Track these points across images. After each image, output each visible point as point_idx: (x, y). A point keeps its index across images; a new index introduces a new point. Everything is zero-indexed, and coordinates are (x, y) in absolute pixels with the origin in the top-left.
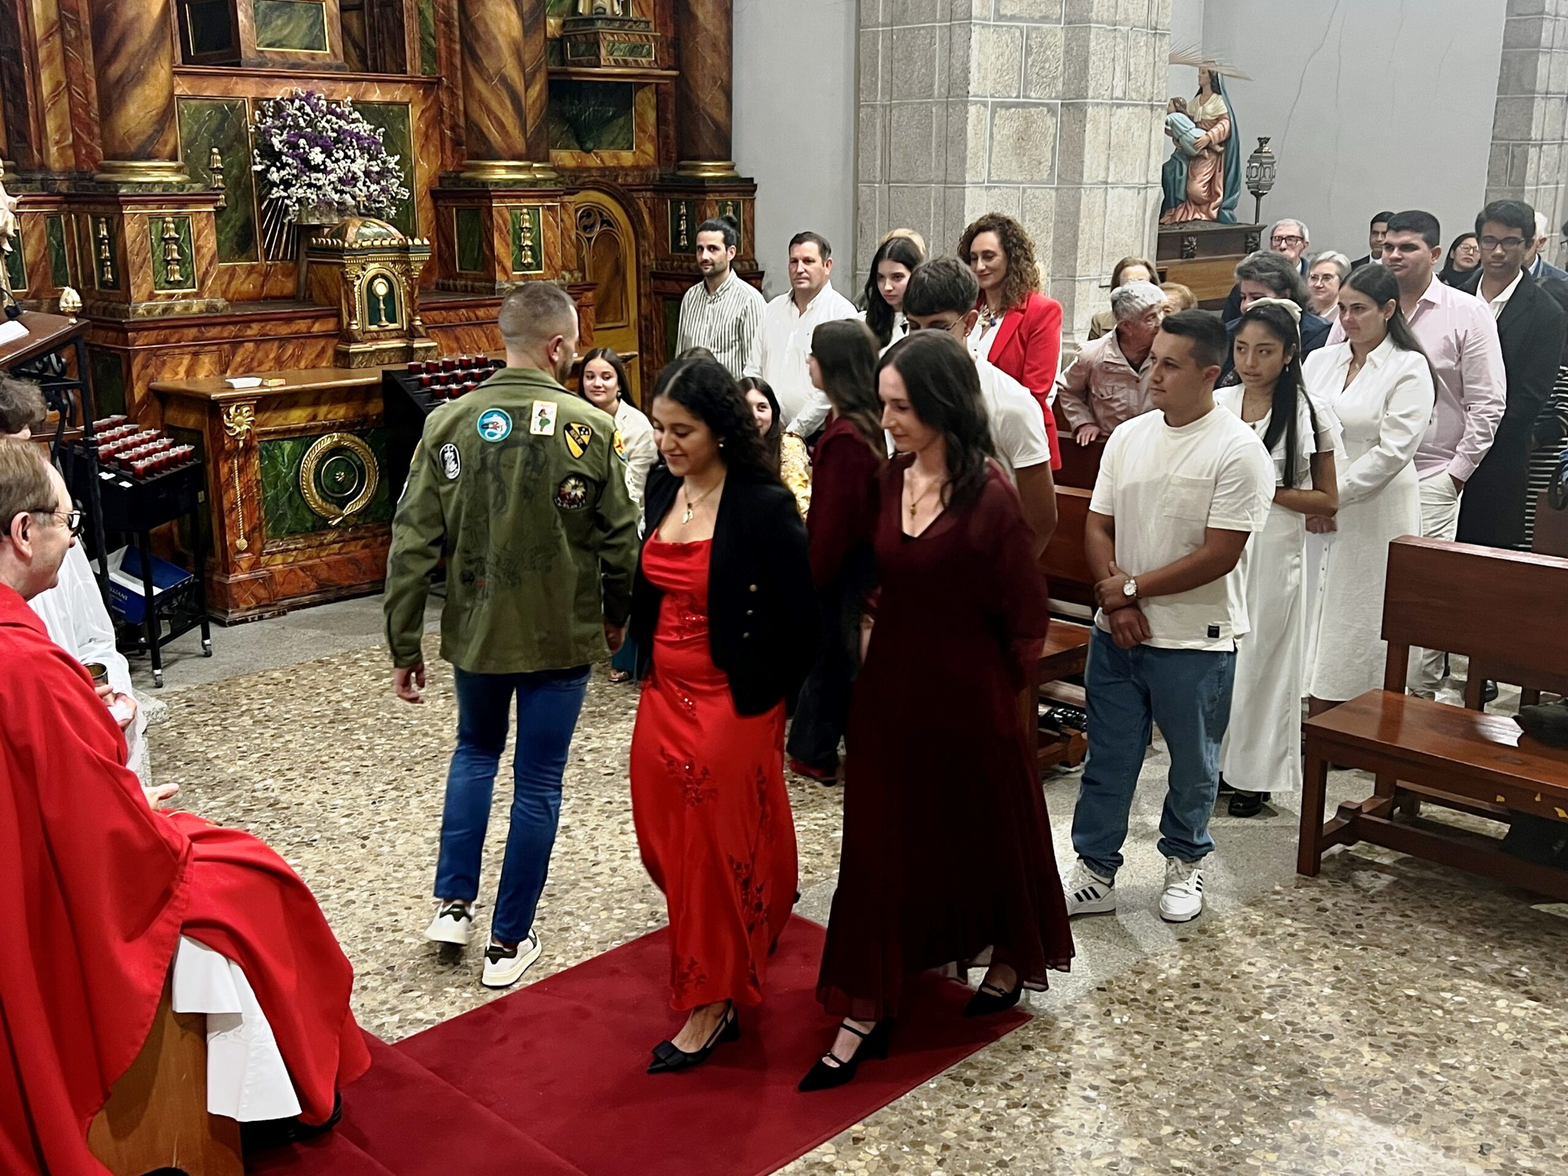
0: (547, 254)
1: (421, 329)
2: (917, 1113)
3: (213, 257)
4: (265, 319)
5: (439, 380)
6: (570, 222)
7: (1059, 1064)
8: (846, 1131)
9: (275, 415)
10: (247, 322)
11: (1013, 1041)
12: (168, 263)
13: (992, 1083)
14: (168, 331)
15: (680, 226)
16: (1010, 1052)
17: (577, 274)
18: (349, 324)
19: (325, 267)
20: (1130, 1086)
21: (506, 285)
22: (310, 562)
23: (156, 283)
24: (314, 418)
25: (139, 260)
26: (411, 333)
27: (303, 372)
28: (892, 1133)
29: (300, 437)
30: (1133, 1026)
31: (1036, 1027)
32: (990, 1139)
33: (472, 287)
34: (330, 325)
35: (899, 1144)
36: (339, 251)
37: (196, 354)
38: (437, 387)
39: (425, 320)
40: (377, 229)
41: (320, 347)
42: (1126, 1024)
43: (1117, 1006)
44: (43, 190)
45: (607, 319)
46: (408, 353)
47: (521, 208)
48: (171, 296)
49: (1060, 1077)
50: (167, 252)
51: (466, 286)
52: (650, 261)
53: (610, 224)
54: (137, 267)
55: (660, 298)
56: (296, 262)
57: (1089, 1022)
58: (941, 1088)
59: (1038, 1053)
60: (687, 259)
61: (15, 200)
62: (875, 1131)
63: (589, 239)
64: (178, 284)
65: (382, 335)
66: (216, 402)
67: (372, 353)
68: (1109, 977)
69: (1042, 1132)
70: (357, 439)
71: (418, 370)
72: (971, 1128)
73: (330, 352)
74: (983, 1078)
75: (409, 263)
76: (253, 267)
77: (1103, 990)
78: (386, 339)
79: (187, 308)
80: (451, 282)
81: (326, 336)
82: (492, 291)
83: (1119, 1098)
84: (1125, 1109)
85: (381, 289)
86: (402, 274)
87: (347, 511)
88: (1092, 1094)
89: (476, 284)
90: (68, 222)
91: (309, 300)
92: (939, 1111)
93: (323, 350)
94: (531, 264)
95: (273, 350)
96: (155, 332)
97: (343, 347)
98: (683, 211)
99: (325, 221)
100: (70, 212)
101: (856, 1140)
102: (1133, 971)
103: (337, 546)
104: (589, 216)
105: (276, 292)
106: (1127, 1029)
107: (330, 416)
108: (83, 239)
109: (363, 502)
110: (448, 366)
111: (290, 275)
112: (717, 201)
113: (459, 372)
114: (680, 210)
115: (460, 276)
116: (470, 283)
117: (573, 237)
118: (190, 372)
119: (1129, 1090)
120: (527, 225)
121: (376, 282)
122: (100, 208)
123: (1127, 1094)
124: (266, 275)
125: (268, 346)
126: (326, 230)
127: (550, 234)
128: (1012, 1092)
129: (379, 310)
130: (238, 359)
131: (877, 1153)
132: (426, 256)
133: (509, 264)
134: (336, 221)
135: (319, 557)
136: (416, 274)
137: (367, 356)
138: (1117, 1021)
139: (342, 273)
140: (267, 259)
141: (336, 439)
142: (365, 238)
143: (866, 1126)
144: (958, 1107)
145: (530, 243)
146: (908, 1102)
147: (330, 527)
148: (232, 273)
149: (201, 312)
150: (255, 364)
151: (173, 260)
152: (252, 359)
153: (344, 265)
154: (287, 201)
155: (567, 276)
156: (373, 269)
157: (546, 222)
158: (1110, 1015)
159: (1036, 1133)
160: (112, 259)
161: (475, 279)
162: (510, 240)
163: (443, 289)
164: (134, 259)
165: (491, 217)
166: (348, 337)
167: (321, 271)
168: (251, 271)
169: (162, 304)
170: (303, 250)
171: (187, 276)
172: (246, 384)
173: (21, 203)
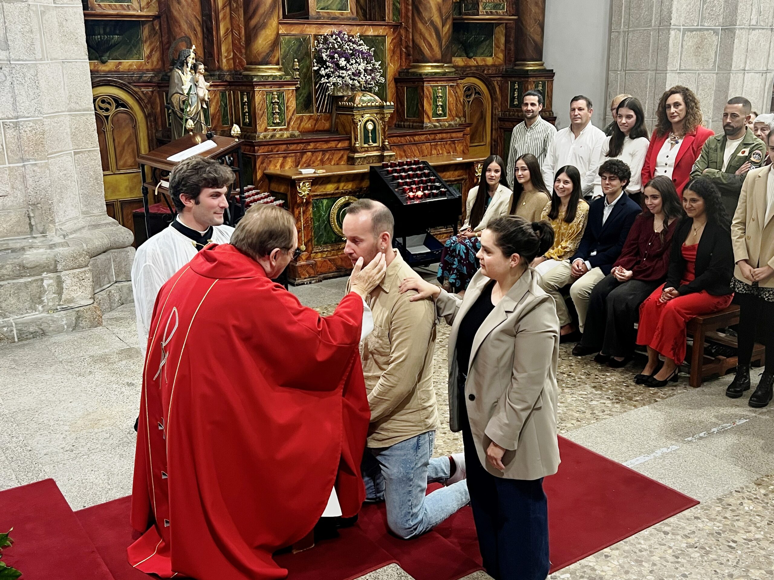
0: (449, 109)
1: (388, 146)
2: (638, 546)
3: (294, 111)
4: (316, 141)
5: (396, 171)
6: (461, 92)
7: (715, 528)
8: (601, 551)
9: (320, 187)
10: (308, 142)
11: (689, 514)
12: (274, 114)
13: (678, 534)
14: (273, 146)
15: (514, 94)
16: (688, 519)
17: (462, 119)
18: (355, 144)
19: (344, 116)
20: (754, 543)
21: (429, 125)
22: (333, 257)
23: (268, 124)
24: (338, 189)
25: (261, 112)
26: (383, 148)
27: (333, 167)
28: (627, 554)
29: (331, 198)
30: (755, 512)
31: (702, 508)
32: (678, 562)
33: (413, 125)
34: (346, 144)
35: (629, 560)
36: (351, 108)
37: (285, 158)
38: (396, 174)
39: (390, 142)
40: (369, 98)
41: (341, 155)
42: (751, 510)
43: (746, 501)
44: (219, 79)
45: (476, 141)
46: (381, 158)
47: (438, 86)
48: (275, 130)
49: (716, 534)
50: (273, 109)
51: (409, 125)
52: (499, 113)
53: (479, 94)
54: (260, 116)
55: (502, 130)
56: (331, 113)
57: (731, 508)
58: (651, 535)
59: (703, 521)
60: (517, 111)
61: (209, 84)
62: (616, 553)
63: (469, 102)
64: (278, 124)
66: (295, 180)
67: (365, 158)
68: (742, 485)
69: (706, 561)
71: (386, 166)
72: (667, 556)
73: (345, 157)
74: (673, 531)
75: (383, 114)
76: (311, 116)
77: (739, 492)
78: (371, 151)
79: (281, 136)
80: (402, 123)
81: (344, 149)
82: (422, 127)
83: (748, 548)
84: (752, 554)
86: (380, 119)
88: (733, 545)
89: (415, 124)
90: (230, 95)
91: (337, 132)
92: (650, 546)
94: (441, 114)
95: (320, 156)
96: (267, 147)
97: (352, 155)
98: (517, 87)
99: (345, 94)
100: (230, 90)
101: (606, 556)
102: (755, 484)
104: (469, 90)
105: (321, 128)
106: (752, 513)
107: (345, 188)
108: (236, 103)
110: (401, 164)
111: (328, 120)
112: (534, 82)
113: (406, 167)
114: (515, 86)
115: (407, 120)
116: (411, 124)
117: (462, 101)
118: (282, 166)
119: (754, 544)
120: (440, 95)
122: (244, 88)
123: (753, 546)
124: (317, 120)
125: (317, 154)
126: (345, 98)
127: (451, 99)
128: (689, 540)
129: (369, 137)
130: (304, 160)
131: (618, 564)
132: (392, 111)
133: (430, 114)
134: (350, 94)
135: (337, 255)
136: (387, 119)
137: (362, 159)
138: (747, 508)
139: (353, 119)
140: (317, 112)
141: (347, 199)
142: (364, 101)
143: (612, 550)
144: (660, 545)
145: (441, 103)
146: (634, 540)
148: (301, 119)
149: (288, 137)
150: (311, 162)
151: (276, 112)
152: (310, 160)
153: (353, 115)
154: (328, 84)
155: (458, 120)
156: (367, 117)
157: (450, 93)
158: (742, 505)
159: (702, 562)
160: (249, 112)
161: (414, 122)
162: (432, 102)
163: (398, 127)
164: (259, 112)
165: (423, 91)
166: (354, 150)
167: (343, 118)
168: (310, 118)
169: (271, 134)
170: (334, 109)
171: (282, 120)
172: (308, 172)
173: (211, 86)
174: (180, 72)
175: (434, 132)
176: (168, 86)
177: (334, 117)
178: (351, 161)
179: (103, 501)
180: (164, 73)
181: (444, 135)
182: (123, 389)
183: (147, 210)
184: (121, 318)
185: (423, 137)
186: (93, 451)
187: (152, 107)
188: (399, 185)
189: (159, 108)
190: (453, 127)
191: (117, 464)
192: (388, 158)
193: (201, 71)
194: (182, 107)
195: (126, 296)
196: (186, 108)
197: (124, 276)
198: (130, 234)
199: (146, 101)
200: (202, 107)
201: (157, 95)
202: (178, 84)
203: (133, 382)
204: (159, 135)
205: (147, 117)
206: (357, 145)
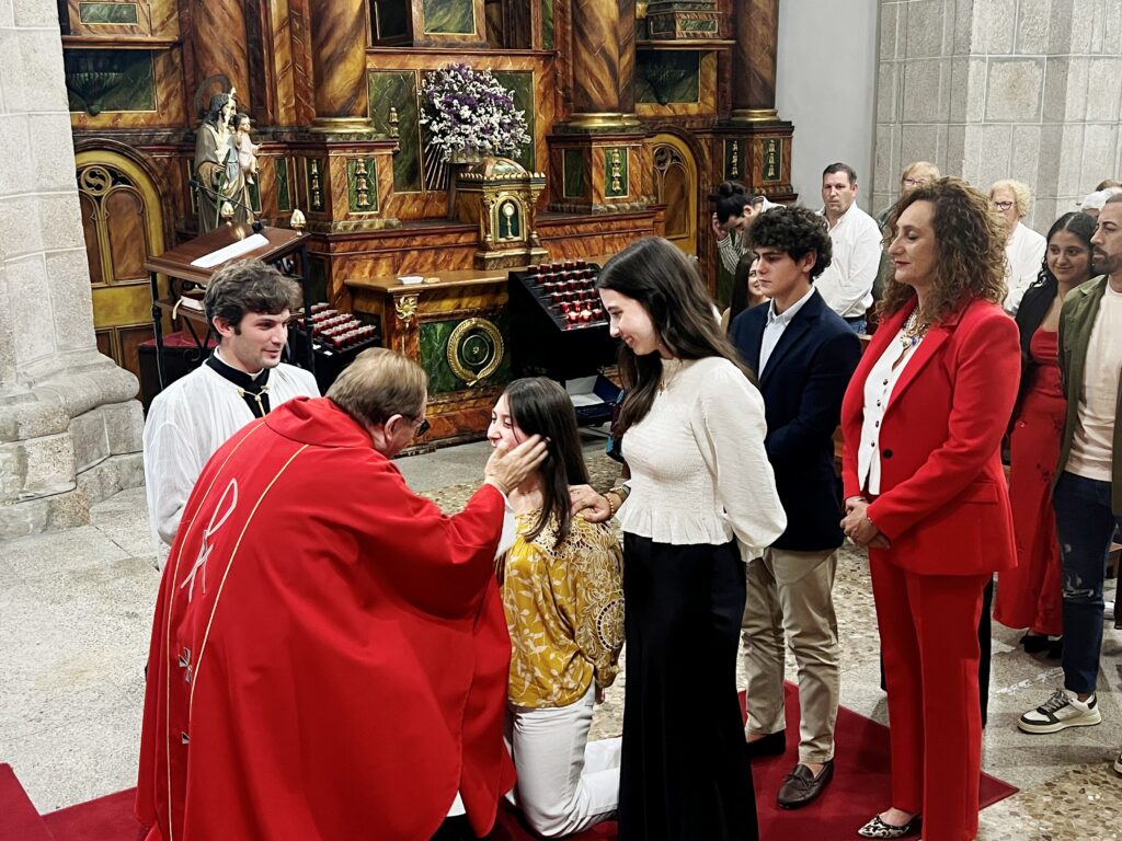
0: (631, 182)
1: (537, 241)
3: (390, 188)
4: (425, 234)
5: (550, 279)
6: (649, 158)
7: (1041, 829)
9: (432, 304)
10: (413, 235)
11: (1003, 808)
12: (359, 192)
14: (357, 242)
15: (732, 159)
16: (1000, 816)
17: (652, 198)
18: (485, 237)
19: (469, 195)
21: (600, 207)
22: (453, 413)
23: (350, 208)
24: (459, 307)
25: (339, 190)
26: (529, 244)
27: (452, 273)
29: (448, 321)
30: (1104, 803)
31: (1022, 799)
33: (575, 209)
34: (471, 238)
36: (479, 183)
37: (377, 259)
38: (548, 284)
39: (540, 234)
40: (507, 166)
41: (464, 254)
42: (1098, 801)
43: (1090, 786)
44: (274, 139)
45: (673, 232)
46: (527, 258)
47: (613, 148)
48: (360, 217)
50: (358, 184)
51: (570, 208)
52: (708, 187)
53: (678, 159)
54: (337, 195)
56: (448, 189)
57: (1066, 797)
59: (1023, 819)
61: (257, 147)
63: (662, 171)
64: (366, 208)
65: (508, 245)
66: (391, 294)
67: (501, 258)
70: (489, 323)
71: (535, 271)
73: (471, 259)
75: (529, 191)
76: (417, 195)
77: (1079, 772)
78: (511, 248)
79: (371, 225)
80: (559, 205)
81: (469, 246)
82: (589, 211)
85: (509, 211)
86: (525, 200)
87: (480, 376)
89: (578, 206)
90: (290, 163)
91: (457, 219)
93: (466, 257)
94: (619, 191)
95: (431, 256)
96: (349, 243)
97: (480, 254)
98: (735, 148)
99: (470, 160)
100: (291, 156)
103: (472, 402)
104: (662, 154)
105: (433, 214)
106: (1099, 805)
107: (470, 306)
108: (300, 175)
109: (491, 370)
110: (557, 268)
111: (444, 200)
112: (762, 140)
113: (564, 272)
114: (733, 147)
115: (566, 201)
116: (573, 206)
117: (651, 170)
118: (372, 272)
120: (617, 161)
121: (505, 206)
122: (312, 153)
124: (427, 201)
125: (427, 253)
126: (471, 168)
127: (634, 168)
129: (507, 226)
130: (406, 263)
132: (542, 186)
133: (602, 191)
134: (478, 160)
135: (459, 409)
136: (535, 200)
137: (497, 261)
138: (1091, 798)
139: (482, 200)
140: (427, 189)
141: (474, 323)
142: (499, 173)
145: (618, 175)
147: (467, 387)
148: (402, 200)
149: (381, 228)
150: (418, 267)
151: (363, 190)
152: (416, 263)
153: (483, 193)
154: (443, 146)
155: (645, 199)
156: (504, 196)
157: (632, 158)
158: (1084, 793)
160: (320, 190)
161: (576, 203)
162: (604, 172)
163: (554, 210)
164: (336, 190)
165: (591, 155)
166: (485, 247)
167: (467, 197)
168: (416, 198)
169: (355, 222)
170: (453, 182)
171: (372, 202)
172: (412, 281)
173: (261, 149)
174: (212, 129)
175: (608, 218)
176: (194, 151)
177: (454, 196)
178: (480, 264)
179: (88, 798)
180: (188, 130)
181: (624, 223)
182: (121, 624)
183: (160, 342)
184: (119, 512)
185: (591, 227)
186: (72, 721)
187: (169, 183)
188: (555, 301)
189: (180, 185)
190: (637, 210)
191: (111, 741)
192: (537, 259)
193: (245, 127)
194: (215, 182)
195: (127, 477)
196: (222, 185)
197: (124, 445)
198: (133, 380)
199: (160, 174)
200: (247, 183)
201: (177, 164)
202: (209, 148)
203: (137, 612)
204: (181, 226)
205: (161, 198)
206: (489, 239)
